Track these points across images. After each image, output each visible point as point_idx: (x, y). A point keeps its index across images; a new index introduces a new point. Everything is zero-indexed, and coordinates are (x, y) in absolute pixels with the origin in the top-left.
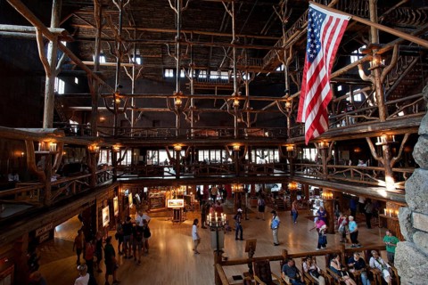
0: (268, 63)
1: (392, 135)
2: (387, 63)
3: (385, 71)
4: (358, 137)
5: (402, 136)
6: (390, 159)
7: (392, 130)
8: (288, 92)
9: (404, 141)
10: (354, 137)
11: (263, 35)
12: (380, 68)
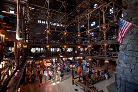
0: (72, 23)
1: (107, 44)
2: (107, 28)
3: (106, 30)
4: (99, 45)
5: (109, 45)
6: (106, 50)
7: (107, 43)
8: (79, 32)
9: (110, 46)
10: (98, 45)
11: (71, 14)
12: (105, 29)
